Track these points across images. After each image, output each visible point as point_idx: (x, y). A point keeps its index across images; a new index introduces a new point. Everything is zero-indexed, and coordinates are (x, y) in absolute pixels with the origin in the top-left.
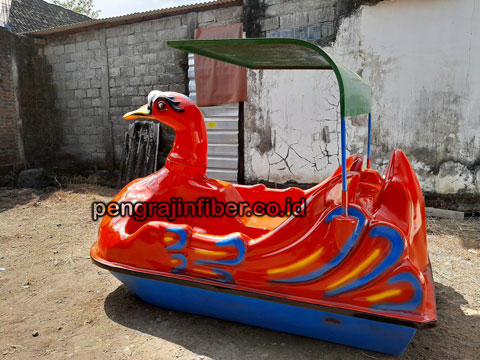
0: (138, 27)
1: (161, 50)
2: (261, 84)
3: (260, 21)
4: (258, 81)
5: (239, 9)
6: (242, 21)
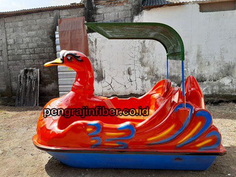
0: (24, 17)
1: (39, 29)
2: (96, 47)
3: (94, 16)
4: (94, 46)
5: (82, 10)
6: (84, 15)
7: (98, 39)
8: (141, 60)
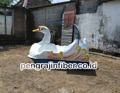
0: (53, 7)
1: (57, 13)
2: (79, 22)
3: (79, 6)
5: (75, 3)
6: (75, 6)
7: (80, 18)
8: (99, 30)
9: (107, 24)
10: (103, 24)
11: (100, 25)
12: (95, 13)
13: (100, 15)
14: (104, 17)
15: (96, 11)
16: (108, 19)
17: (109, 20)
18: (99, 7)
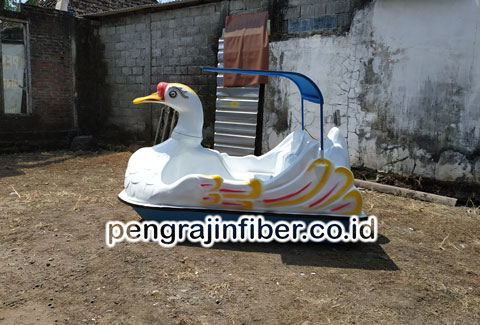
0: (178, 13)
1: (197, 34)
8: (361, 98)
9: (389, 76)
10: (374, 74)
11: (362, 78)
12: (345, 35)
13: (364, 42)
14: (380, 50)
15: (348, 30)
16: (393, 58)
17: (398, 60)
18: (359, 15)
